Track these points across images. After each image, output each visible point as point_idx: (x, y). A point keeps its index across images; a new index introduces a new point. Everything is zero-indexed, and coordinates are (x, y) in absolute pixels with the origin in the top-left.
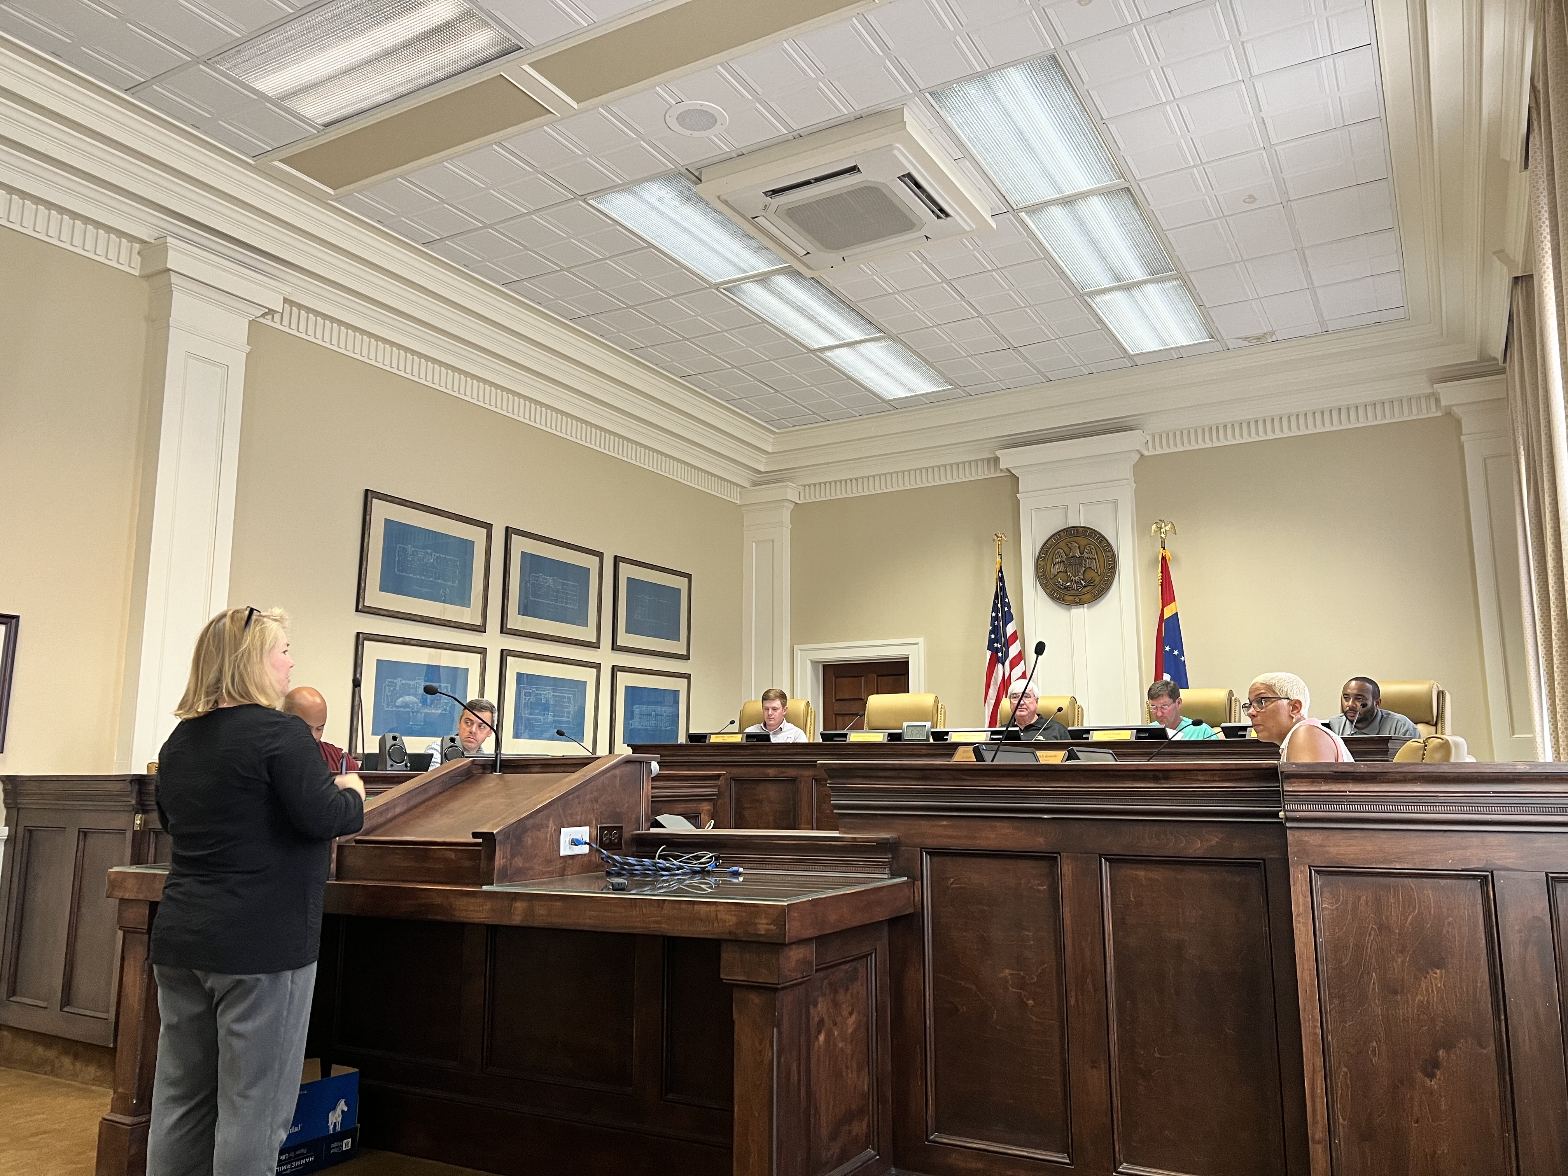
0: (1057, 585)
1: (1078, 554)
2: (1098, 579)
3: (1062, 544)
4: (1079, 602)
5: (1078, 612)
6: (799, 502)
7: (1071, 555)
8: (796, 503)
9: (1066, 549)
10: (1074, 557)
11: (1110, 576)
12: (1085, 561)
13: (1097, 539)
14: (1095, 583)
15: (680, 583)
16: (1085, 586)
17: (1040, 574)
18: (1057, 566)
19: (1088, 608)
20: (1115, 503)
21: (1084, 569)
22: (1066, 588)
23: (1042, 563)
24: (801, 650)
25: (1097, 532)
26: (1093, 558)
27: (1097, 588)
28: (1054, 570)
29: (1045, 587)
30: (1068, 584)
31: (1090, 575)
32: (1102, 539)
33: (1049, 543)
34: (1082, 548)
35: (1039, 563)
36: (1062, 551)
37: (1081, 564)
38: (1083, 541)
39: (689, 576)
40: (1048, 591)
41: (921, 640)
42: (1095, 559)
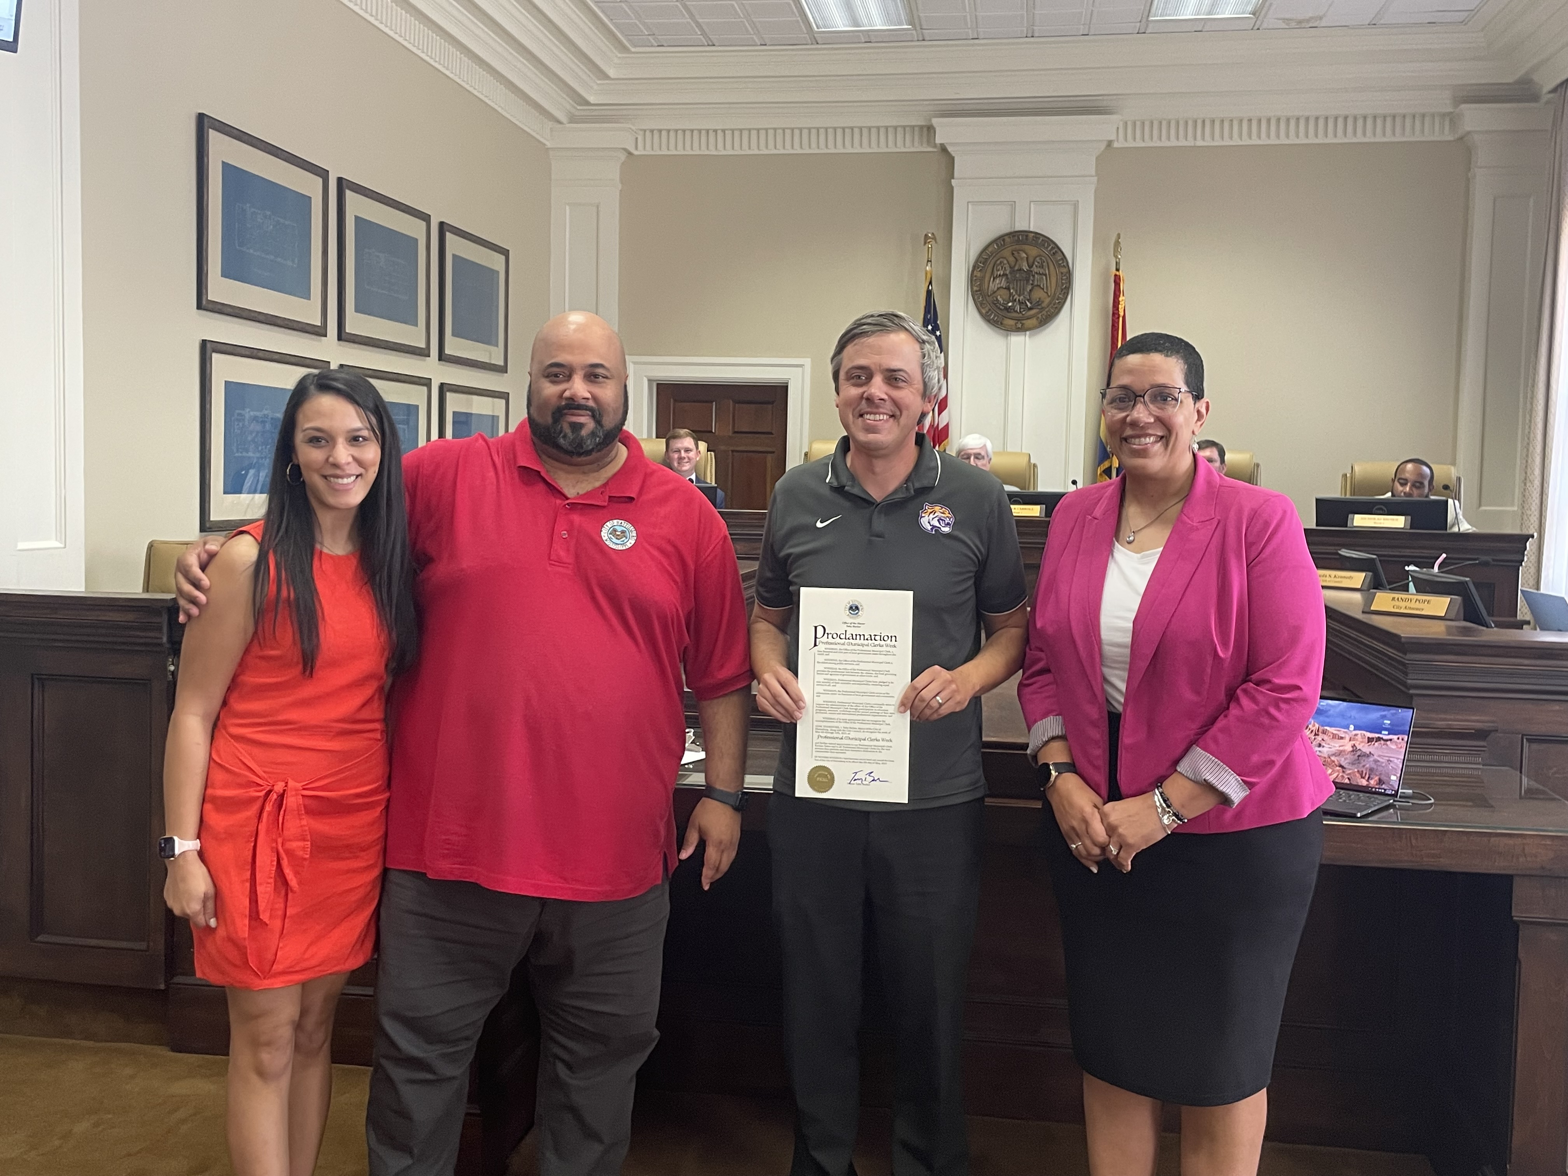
0: (996, 303)
1: (1025, 267)
2: (1047, 300)
3: (1007, 253)
4: (1021, 329)
5: (1017, 340)
6: (636, 153)
7: (1016, 268)
8: (630, 154)
9: (1011, 259)
10: (1020, 270)
11: (1062, 299)
12: (1034, 276)
13: (1050, 250)
14: (1044, 305)
15: (496, 262)
16: (1031, 309)
17: (975, 288)
18: (998, 281)
19: (1030, 337)
20: (1076, 206)
21: (1030, 287)
22: (1008, 309)
23: (979, 274)
24: (635, 363)
25: (1052, 241)
26: (1043, 274)
27: (1044, 312)
28: (993, 285)
29: (979, 306)
30: (1010, 304)
31: (1038, 294)
32: (1056, 250)
33: (990, 249)
34: (1031, 260)
35: (975, 274)
36: (1005, 262)
37: (1028, 281)
38: (1033, 251)
39: (505, 253)
40: (984, 311)
41: (807, 362)
42: (1045, 275)
